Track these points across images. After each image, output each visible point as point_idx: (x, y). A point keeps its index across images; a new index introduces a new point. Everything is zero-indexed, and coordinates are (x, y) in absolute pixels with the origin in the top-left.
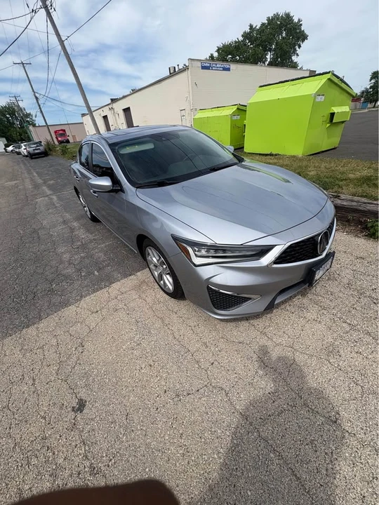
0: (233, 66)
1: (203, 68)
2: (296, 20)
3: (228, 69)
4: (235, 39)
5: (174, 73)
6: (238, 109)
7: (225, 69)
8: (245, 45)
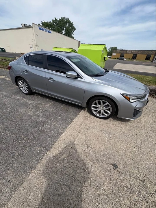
0: (52, 32)
1: (40, 29)
2: (71, 22)
3: (51, 33)
4: (49, 21)
5: (25, 27)
6: (72, 50)
7: (49, 32)
8: (54, 25)
